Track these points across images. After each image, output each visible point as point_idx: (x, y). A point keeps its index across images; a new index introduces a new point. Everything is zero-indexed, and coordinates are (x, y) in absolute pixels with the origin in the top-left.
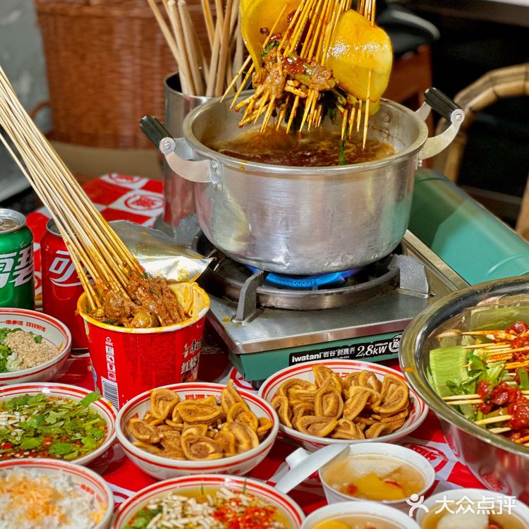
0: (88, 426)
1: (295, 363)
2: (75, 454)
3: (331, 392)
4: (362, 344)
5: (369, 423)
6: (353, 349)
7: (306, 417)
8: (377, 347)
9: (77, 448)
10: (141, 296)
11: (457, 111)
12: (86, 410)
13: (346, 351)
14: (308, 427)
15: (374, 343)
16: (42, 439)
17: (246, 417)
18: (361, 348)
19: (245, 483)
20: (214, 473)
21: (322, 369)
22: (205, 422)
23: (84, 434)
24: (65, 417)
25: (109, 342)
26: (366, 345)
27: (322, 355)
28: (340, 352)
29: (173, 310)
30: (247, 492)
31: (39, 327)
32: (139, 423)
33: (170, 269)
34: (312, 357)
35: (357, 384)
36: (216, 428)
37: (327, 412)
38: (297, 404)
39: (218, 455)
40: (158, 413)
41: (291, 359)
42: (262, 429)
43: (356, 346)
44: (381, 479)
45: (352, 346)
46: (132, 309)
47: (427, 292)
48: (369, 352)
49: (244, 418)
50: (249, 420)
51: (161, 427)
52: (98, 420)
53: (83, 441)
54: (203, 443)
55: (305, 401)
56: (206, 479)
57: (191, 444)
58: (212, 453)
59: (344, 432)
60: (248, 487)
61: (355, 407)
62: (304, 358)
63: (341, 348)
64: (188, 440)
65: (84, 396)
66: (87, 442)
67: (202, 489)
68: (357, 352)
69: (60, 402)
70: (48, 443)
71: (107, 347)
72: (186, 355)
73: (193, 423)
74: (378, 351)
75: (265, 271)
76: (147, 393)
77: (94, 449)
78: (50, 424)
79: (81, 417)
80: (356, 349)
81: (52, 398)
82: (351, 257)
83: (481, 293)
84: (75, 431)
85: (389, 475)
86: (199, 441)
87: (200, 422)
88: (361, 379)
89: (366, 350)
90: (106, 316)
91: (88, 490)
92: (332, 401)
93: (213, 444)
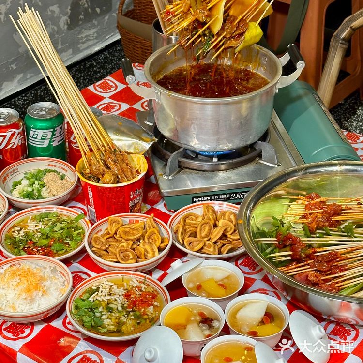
0: (75, 234)
1: (195, 202)
2: (64, 251)
3: (207, 223)
4: (234, 193)
5: (225, 243)
6: (228, 195)
7: (190, 238)
8: (243, 194)
9: (66, 247)
10: (110, 163)
11: (301, 62)
12: (76, 224)
13: (225, 196)
14: (190, 243)
15: (241, 193)
16: (49, 240)
17: (156, 237)
18: (233, 195)
19: (145, 277)
20: (131, 270)
21: (208, 207)
22: (132, 240)
23: (72, 239)
24: (65, 227)
25: (89, 189)
26: (236, 193)
27: (211, 198)
28: (221, 196)
29: (128, 171)
30: (146, 282)
31: (64, 169)
32: (98, 237)
33: (130, 146)
34: (205, 199)
35: (224, 219)
36: (139, 242)
37: (203, 235)
38: (189, 228)
39: (134, 261)
40: (111, 230)
41: (193, 199)
42: (163, 245)
43: (230, 194)
44: (216, 282)
45: (228, 194)
46: (103, 171)
47: (276, 163)
48: (238, 197)
49: (155, 238)
50: (157, 239)
51: (110, 240)
52: (81, 230)
53: (70, 243)
54: (128, 253)
55: (193, 227)
56: (126, 273)
57: (121, 252)
58: (131, 259)
59: (207, 249)
60: (146, 279)
61: (217, 235)
62: (200, 199)
63: (221, 195)
64: (120, 250)
65: (77, 215)
66: (72, 243)
67: (123, 278)
68: (231, 197)
69: (65, 218)
70: (52, 243)
71: (89, 191)
72: (132, 197)
73: (126, 240)
74: (243, 197)
75: (184, 149)
76: (107, 218)
77: (74, 249)
78: (56, 231)
79: (73, 228)
80: (230, 195)
81: (61, 214)
82: (231, 145)
83: (299, 171)
84: (67, 237)
85: (222, 280)
86: (126, 251)
87: (129, 239)
88: (227, 215)
89: (236, 196)
90: (90, 173)
91: (63, 275)
92: (207, 228)
93: (132, 253)
